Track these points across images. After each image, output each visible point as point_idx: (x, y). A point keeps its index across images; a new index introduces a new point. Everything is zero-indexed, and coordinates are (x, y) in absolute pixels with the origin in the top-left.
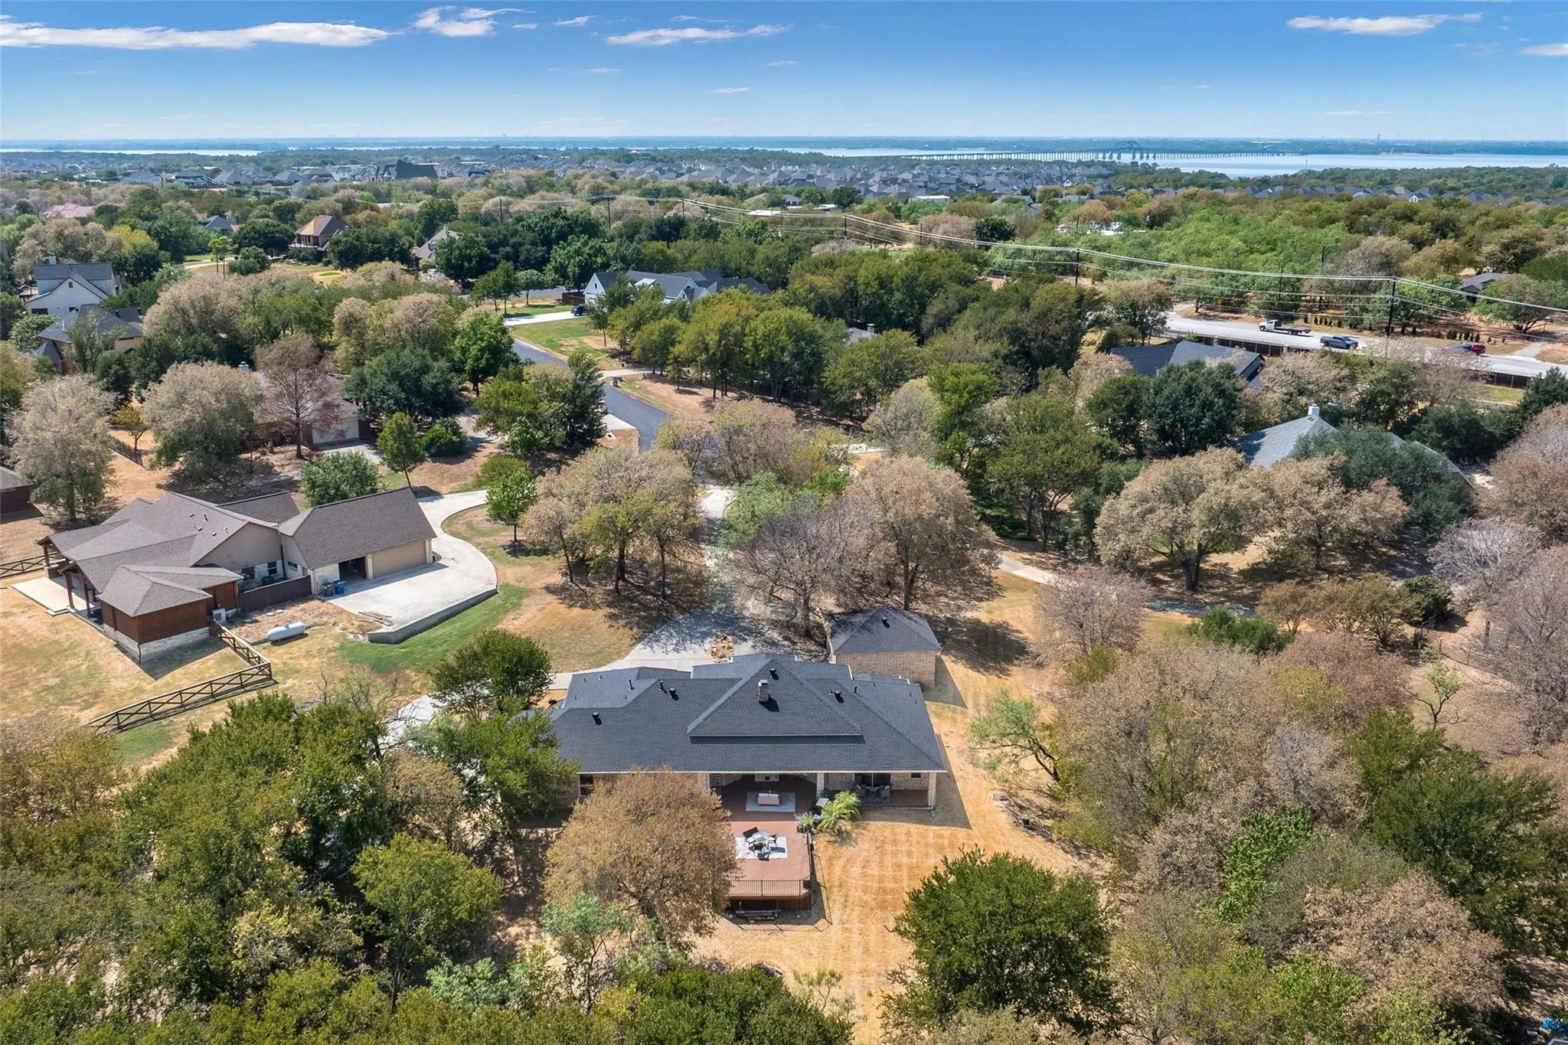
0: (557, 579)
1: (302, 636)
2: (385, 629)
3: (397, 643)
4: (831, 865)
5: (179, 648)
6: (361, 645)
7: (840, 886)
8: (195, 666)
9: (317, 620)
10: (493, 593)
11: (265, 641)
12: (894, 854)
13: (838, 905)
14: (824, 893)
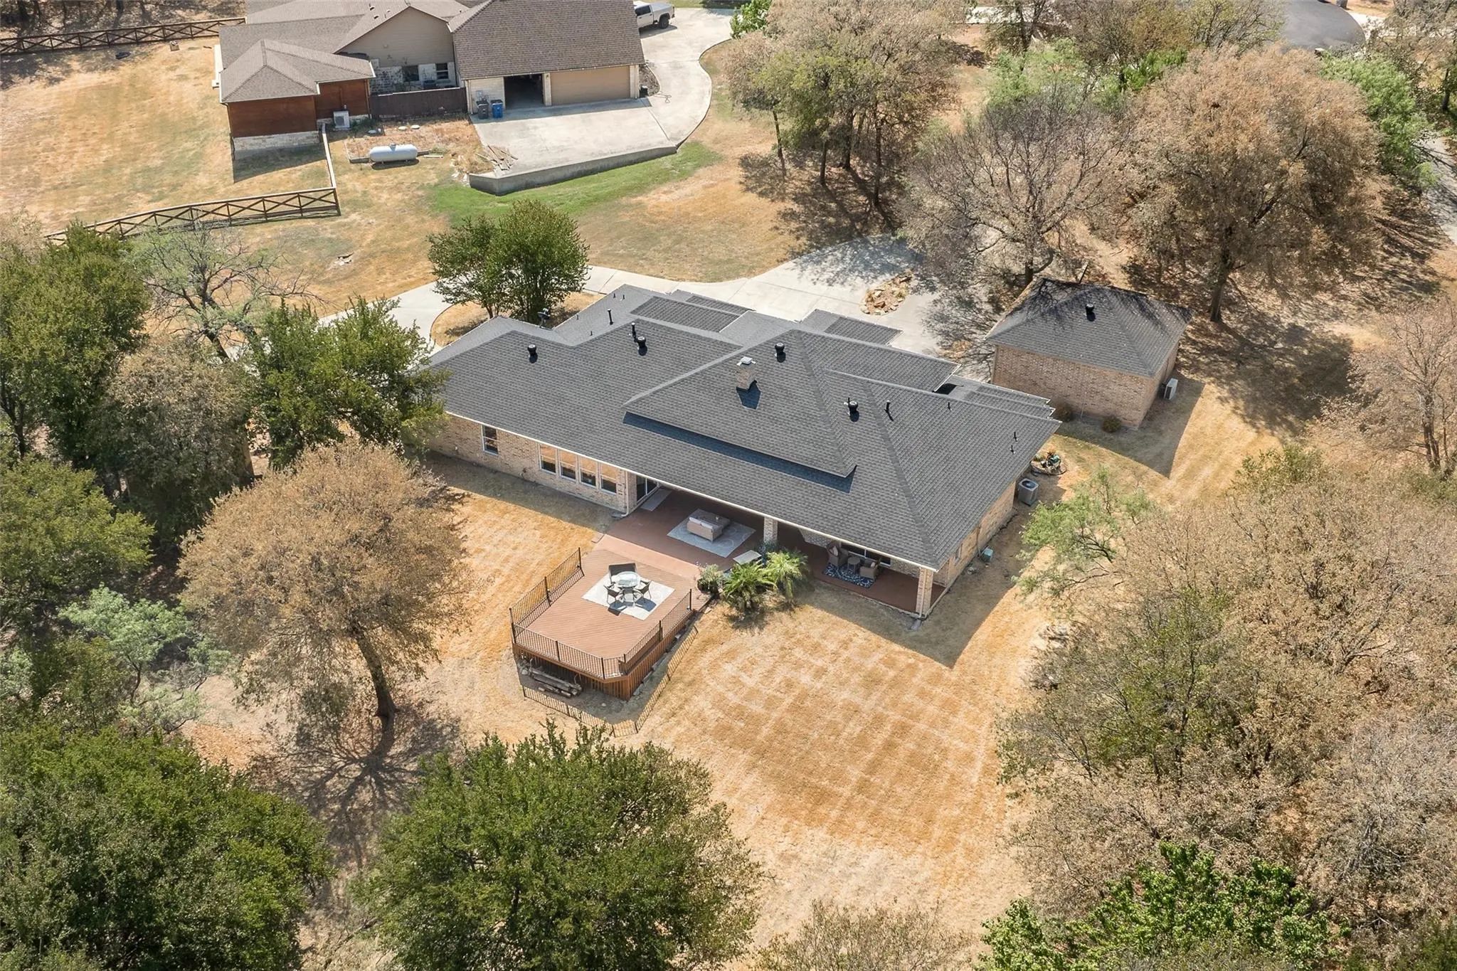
0: (765, 148)
1: (412, 162)
2: (496, 174)
3: (500, 194)
4: (704, 650)
5: (281, 150)
6: (457, 187)
7: (690, 684)
8: (279, 175)
9: (441, 146)
10: (671, 151)
11: (367, 161)
12: (798, 665)
13: (666, 709)
14: (662, 685)
